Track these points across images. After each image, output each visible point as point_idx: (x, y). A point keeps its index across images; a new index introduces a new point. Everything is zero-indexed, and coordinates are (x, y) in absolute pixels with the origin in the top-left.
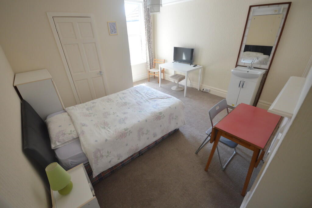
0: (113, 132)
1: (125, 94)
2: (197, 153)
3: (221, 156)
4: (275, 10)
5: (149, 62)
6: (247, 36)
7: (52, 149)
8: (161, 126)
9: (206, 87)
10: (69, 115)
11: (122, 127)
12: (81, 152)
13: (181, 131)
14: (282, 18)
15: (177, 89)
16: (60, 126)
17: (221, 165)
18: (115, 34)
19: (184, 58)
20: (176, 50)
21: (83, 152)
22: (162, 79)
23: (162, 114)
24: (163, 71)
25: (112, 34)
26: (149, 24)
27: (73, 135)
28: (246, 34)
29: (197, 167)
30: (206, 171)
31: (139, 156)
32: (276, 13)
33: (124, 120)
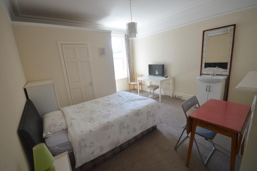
0: (98, 124)
1: (110, 98)
2: (176, 149)
3: (200, 152)
4: (224, 31)
5: (129, 77)
6: (205, 52)
7: (43, 137)
8: (140, 122)
9: (178, 94)
10: (62, 112)
11: (105, 121)
12: (67, 140)
13: (158, 129)
14: (231, 36)
15: (153, 96)
16: (53, 120)
17: (201, 160)
18: (104, 55)
19: (157, 73)
20: (150, 67)
21: (69, 141)
22: (140, 90)
23: (141, 111)
24: (141, 84)
25: (102, 56)
26: (129, 51)
27: (63, 126)
28: (204, 50)
29: (178, 163)
30: (187, 167)
31: (120, 152)
32: (225, 33)
33: (107, 116)
